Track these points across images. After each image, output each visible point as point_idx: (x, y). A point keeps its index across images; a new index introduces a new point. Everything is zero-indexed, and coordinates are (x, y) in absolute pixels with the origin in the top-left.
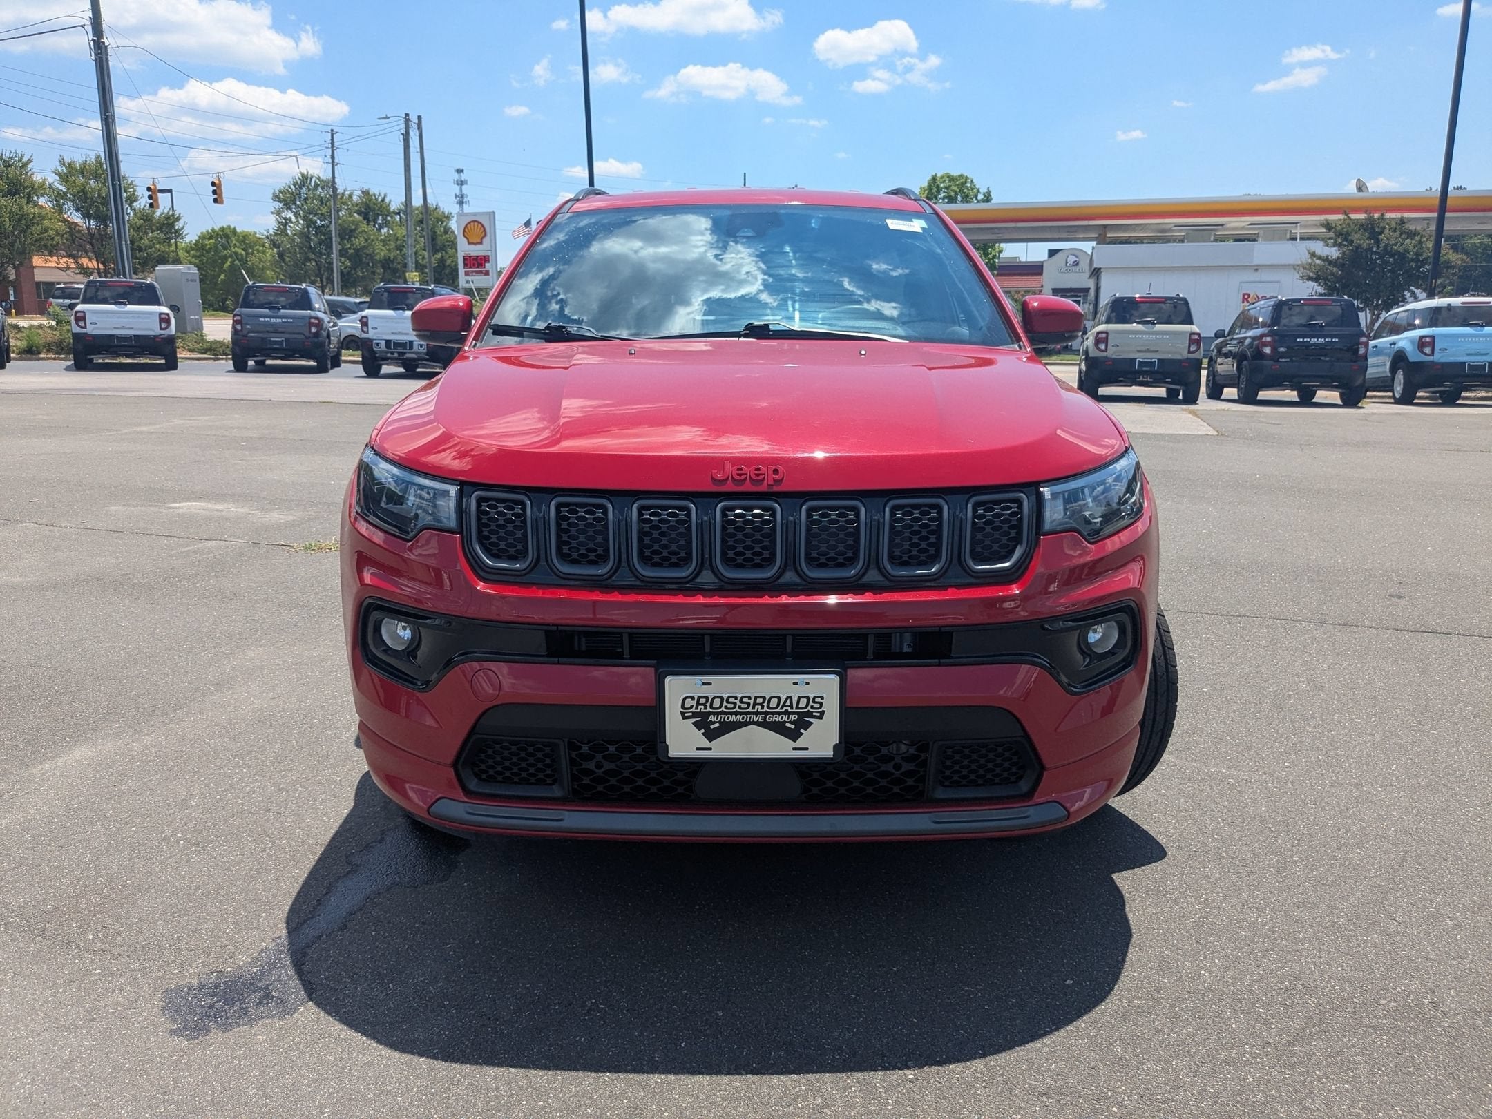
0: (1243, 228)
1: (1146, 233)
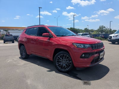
1: (12, 29)
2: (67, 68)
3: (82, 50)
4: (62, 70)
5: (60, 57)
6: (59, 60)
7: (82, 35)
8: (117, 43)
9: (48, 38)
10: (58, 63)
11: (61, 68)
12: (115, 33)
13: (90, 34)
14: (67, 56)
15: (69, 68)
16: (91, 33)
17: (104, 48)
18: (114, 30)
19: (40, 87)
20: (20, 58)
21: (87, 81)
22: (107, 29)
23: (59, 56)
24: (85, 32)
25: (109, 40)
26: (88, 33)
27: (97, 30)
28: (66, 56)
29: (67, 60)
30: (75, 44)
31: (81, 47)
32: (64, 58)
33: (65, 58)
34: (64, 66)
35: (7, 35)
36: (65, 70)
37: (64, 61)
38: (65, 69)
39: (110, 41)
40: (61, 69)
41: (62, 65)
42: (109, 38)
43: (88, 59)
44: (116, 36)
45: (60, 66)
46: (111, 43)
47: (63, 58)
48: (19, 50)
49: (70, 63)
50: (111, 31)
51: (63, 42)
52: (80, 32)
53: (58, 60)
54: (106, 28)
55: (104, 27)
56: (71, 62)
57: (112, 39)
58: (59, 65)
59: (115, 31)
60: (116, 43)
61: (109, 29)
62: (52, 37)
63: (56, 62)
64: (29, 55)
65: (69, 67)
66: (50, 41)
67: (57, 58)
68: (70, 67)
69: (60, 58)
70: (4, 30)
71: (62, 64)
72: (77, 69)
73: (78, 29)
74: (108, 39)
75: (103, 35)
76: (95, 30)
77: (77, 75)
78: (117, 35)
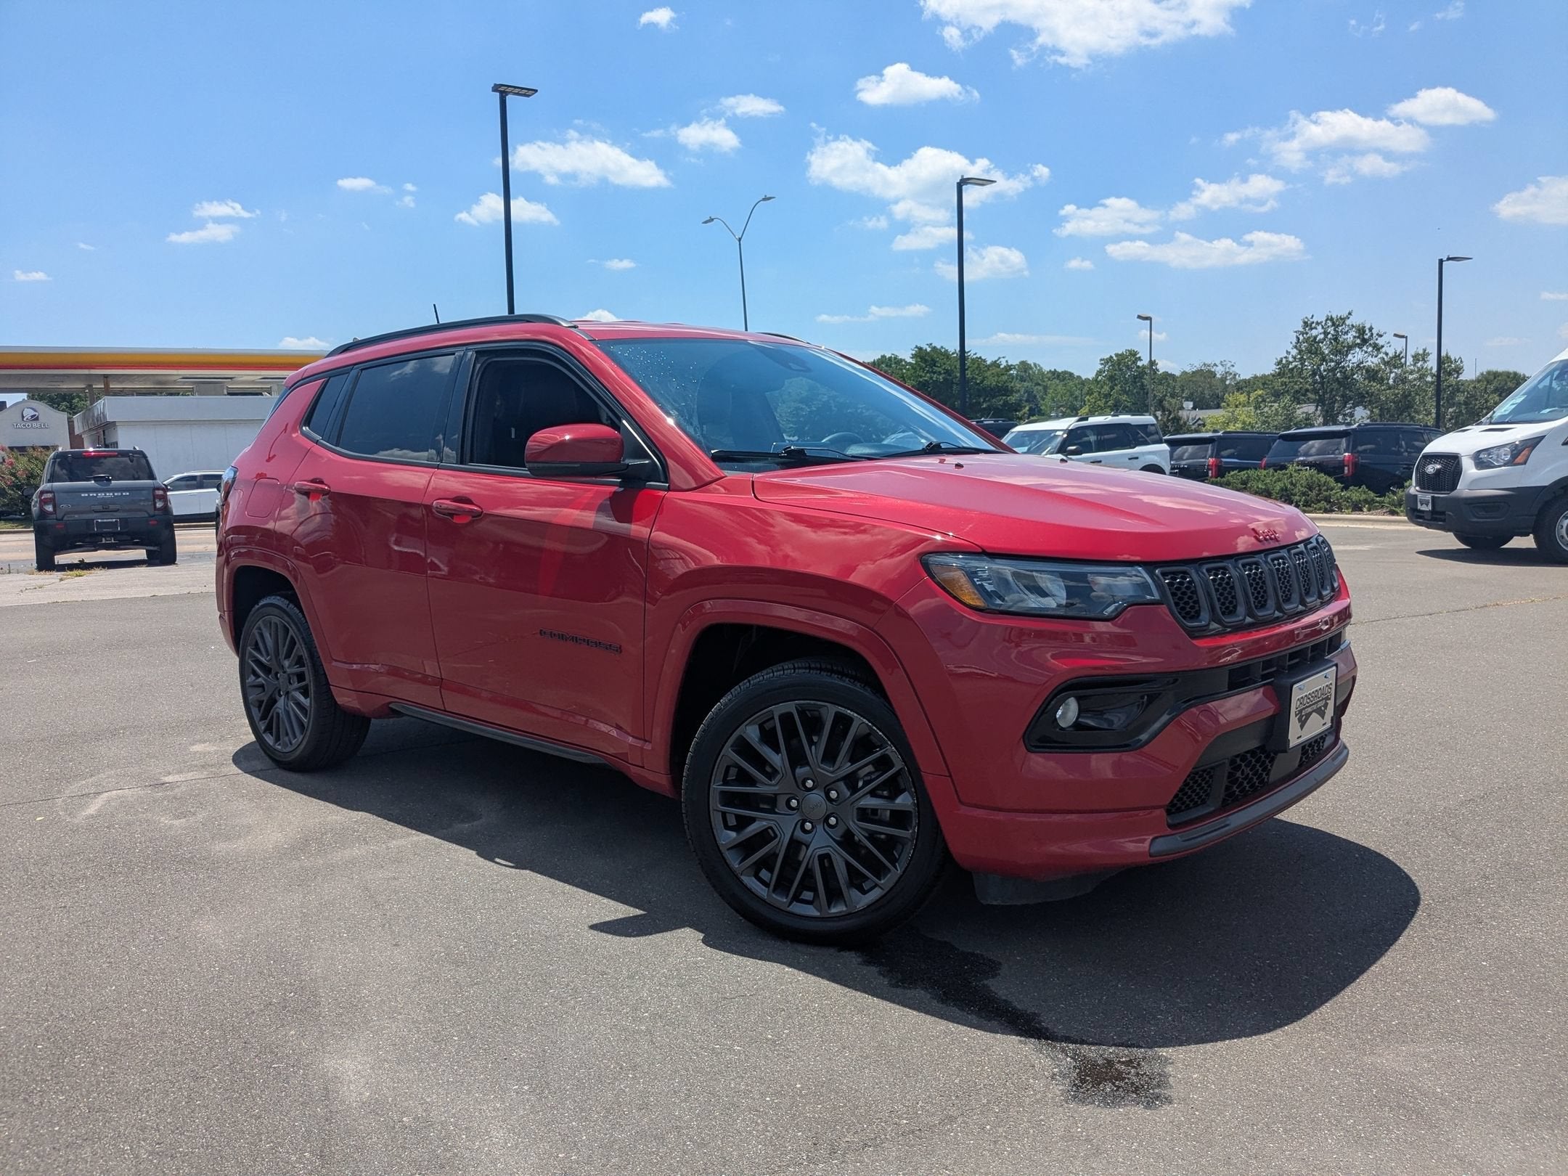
0: (253, 382)
1: (145, 384)
2: (856, 880)
3: (1054, 636)
4: (798, 908)
5: (768, 737)
6: (752, 782)
7: (1075, 443)
8: (1527, 542)
9: (612, 485)
10: (743, 823)
11: (782, 885)
12: (1505, 407)
13: (1172, 430)
14: (860, 723)
15: (887, 881)
16: (1188, 412)
17: (1345, 615)
18: (1490, 377)
19: (498, 1135)
20: (242, 758)
21: (1124, 1054)
22: (1396, 361)
23: (751, 733)
24: (1117, 408)
25: (1425, 500)
26: (1147, 419)
27: (1263, 381)
28: (842, 723)
29: (851, 781)
30: (955, 561)
31: (1033, 602)
32: (815, 753)
33: (830, 756)
34: (825, 858)
35: (73, 465)
36: (837, 909)
37: (816, 797)
38: (834, 895)
39: (1434, 519)
40: (780, 900)
41: (795, 845)
42: (1426, 482)
43: (1128, 757)
44: (1520, 452)
45: (767, 863)
46: (1449, 541)
47: (797, 758)
48: (236, 660)
49: (899, 818)
50: (1458, 388)
51: (810, 534)
52: (1046, 404)
53: (744, 778)
54: (1392, 347)
55: (1364, 338)
56: (904, 801)
57: (1464, 489)
58: (747, 847)
59: (1503, 384)
60: (1518, 542)
61: (1432, 363)
62: (652, 473)
63: (715, 804)
64: (359, 721)
65: (879, 871)
66: (636, 529)
67: (729, 754)
68: (896, 872)
69: (766, 751)
70: (36, 395)
71: (785, 827)
72: (994, 895)
73: (1024, 366)
74: (1413, 489)
75: (1352, 448)
76: (1245, 375)
77: (992, 968)
78: (1533, 443)
